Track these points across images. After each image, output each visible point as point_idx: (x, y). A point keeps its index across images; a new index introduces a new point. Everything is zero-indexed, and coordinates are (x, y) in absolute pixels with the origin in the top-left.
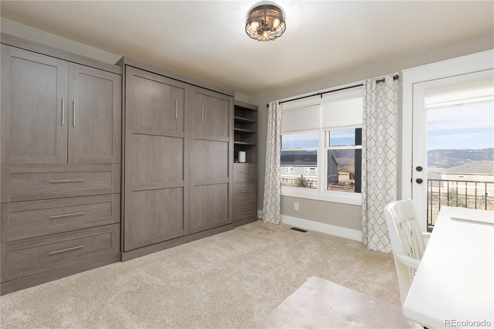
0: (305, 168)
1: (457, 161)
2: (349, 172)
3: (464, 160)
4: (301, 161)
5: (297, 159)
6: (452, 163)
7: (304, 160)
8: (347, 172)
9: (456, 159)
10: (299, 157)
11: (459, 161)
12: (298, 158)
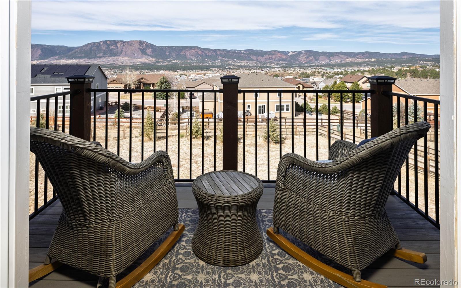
0: (56, 87)
1: (227, 61)
2: (124, 83)
3: (232, 60)
4: (49, 76)
5: (43, 74)
6: (224, 63)
7: (53, 75)
8: (122, 84)
9: (226, 59)
10: (45, 69)
11: (229, 61)
12: (43, 71)
